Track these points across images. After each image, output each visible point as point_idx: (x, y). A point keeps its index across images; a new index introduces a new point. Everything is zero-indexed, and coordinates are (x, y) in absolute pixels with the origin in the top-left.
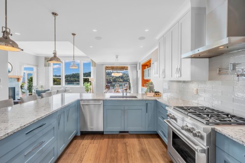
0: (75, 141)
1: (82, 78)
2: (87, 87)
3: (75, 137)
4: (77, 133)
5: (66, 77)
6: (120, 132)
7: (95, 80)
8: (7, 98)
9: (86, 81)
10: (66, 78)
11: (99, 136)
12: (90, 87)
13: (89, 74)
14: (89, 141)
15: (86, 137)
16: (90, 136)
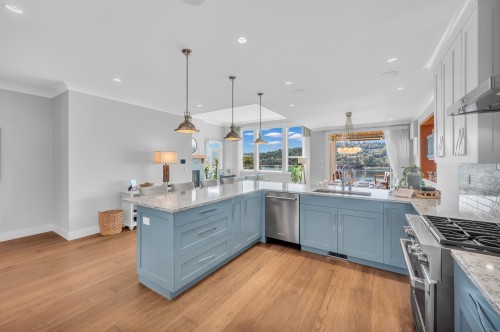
0: (256, 248)
1: (286, 157)
2: (294, 174)
3: (258, 243)
4: (260, 238)
5: (262, 156)
6: (331, 253)
7: (309, 162)
8: (190, 180)
9: (292, 162)
10: (261, 158)
11: (293, 251)
12: (299, 173)
13: (299, 151)
14: (276, 252)
15: (273, 246)
16: (278, 247)
